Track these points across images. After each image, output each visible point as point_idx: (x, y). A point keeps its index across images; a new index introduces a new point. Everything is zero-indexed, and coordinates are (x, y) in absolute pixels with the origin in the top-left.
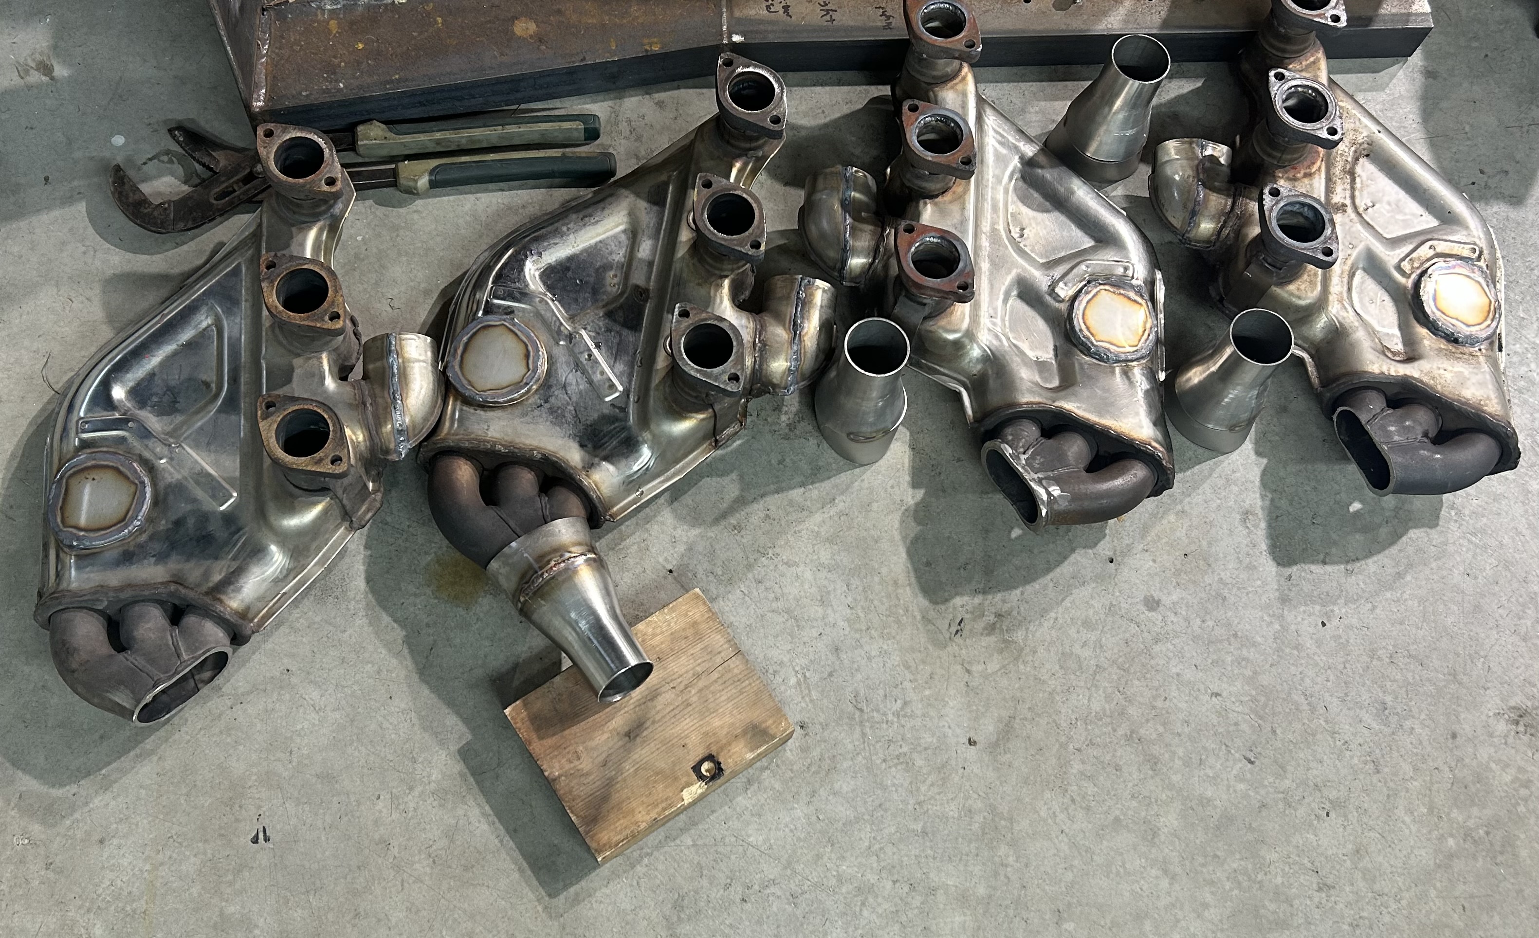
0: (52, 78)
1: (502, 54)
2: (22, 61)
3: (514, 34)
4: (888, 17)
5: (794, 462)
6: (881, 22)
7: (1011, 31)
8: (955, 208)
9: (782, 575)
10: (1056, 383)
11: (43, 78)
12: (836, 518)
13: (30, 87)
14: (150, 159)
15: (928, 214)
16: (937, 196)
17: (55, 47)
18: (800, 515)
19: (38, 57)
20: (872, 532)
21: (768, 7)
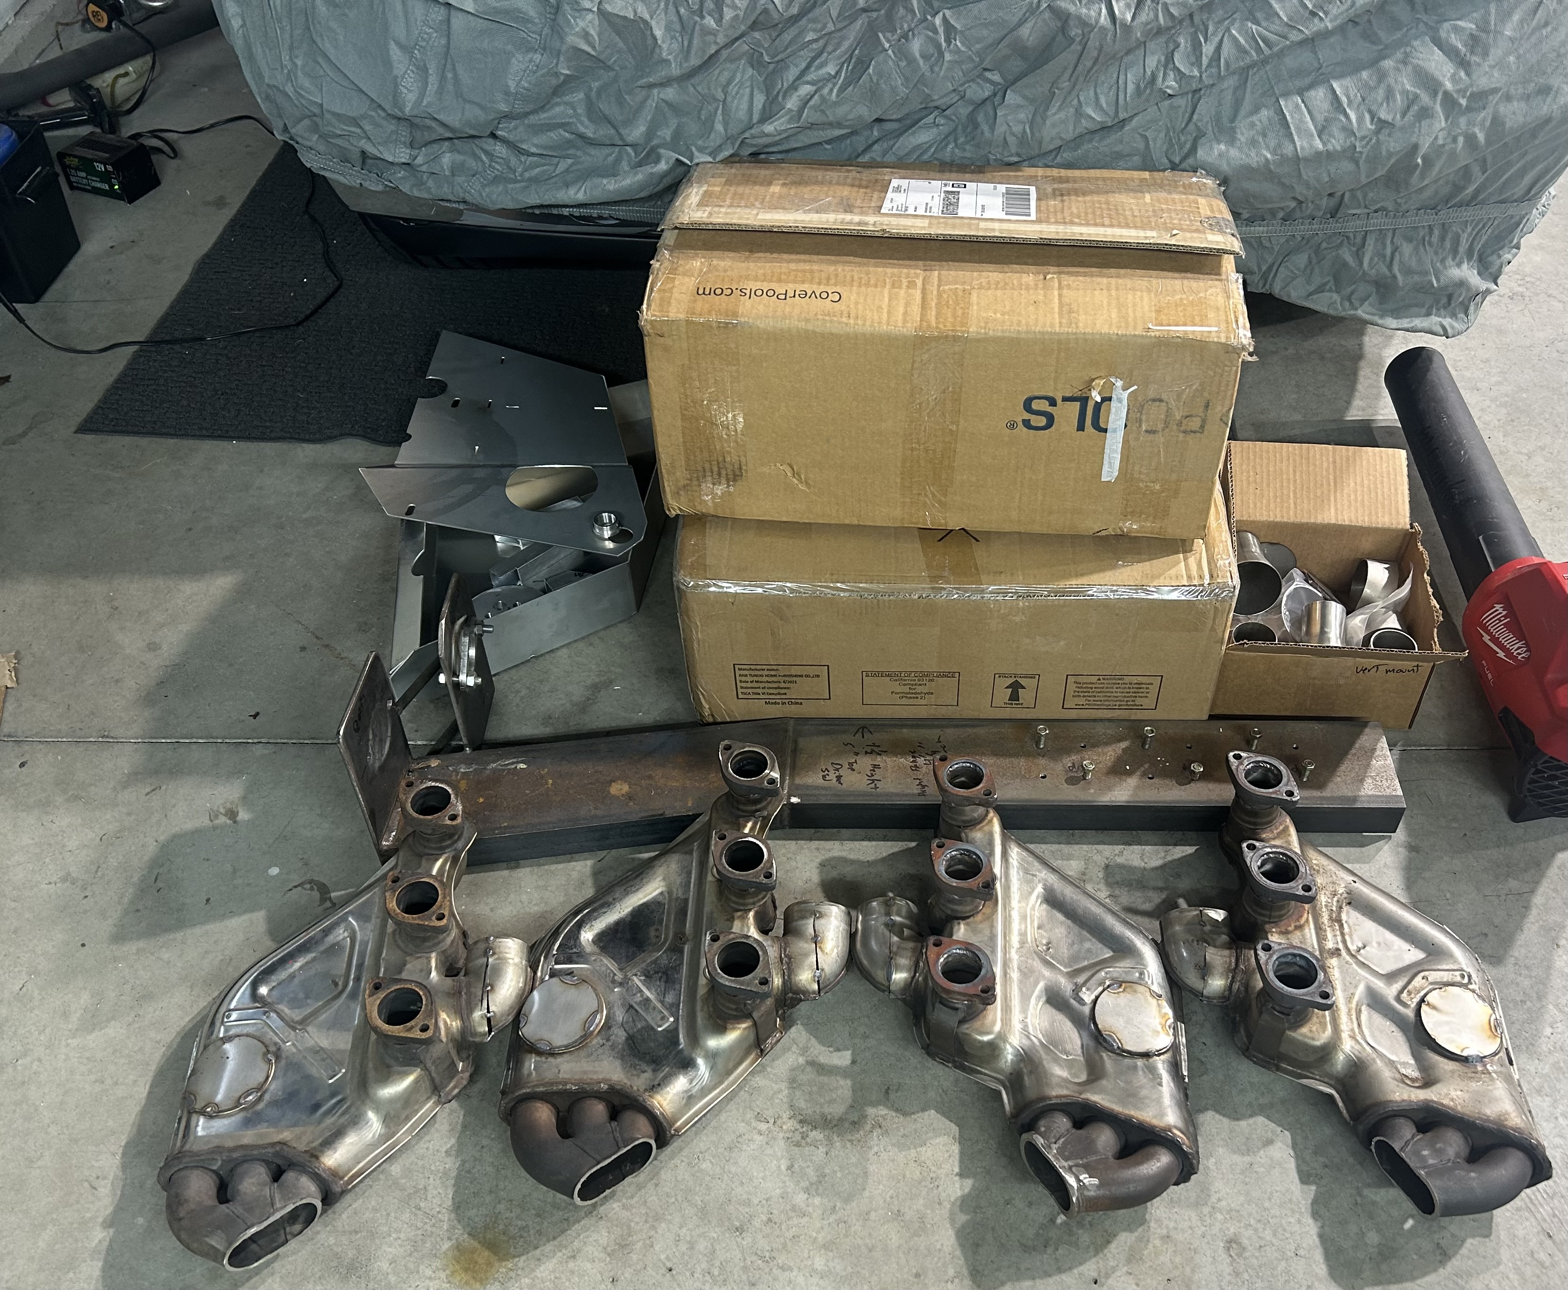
0: (235, 822)
1: (596, 809)
2: (215, 808)
3: (609, 792)
4: (924, 787)
5: (801, 1168)
6: (916, 790)
7: (1027, 801)
8: (984, 926)
9: (775, 1279)
10: (1083, 1077)
11: (228, 821)
12: (834, 1225)
13: (215, 828)
14: (296, 887)
15: (961, 931)
16: (968, 917)
17: (244, 798)
18: (801, 1220)
19: (228, 805)
20: (867, 1241)
21: (824, 777)
